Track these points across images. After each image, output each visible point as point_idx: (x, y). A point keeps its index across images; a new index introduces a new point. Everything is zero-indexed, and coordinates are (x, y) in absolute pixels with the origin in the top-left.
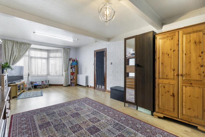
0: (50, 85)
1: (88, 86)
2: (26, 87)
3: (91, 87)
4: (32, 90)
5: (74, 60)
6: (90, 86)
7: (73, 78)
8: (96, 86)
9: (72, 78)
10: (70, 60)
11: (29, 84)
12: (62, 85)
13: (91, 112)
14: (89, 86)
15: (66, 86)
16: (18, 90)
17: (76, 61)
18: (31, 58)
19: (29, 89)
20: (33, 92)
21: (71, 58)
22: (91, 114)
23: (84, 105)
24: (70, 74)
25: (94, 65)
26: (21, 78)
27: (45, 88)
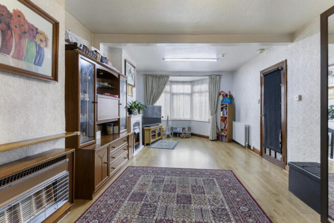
0: (193, 135)
1: (249, 147)
2: (164, 133)
3: (254, 150)
4: (171, 139)
5: (226, 95)
6: (254, 148)
7: (225, 128)
8: (264, 151)
9: (223, 128)
10: (220, 94)
11: (169, 129)
12: (207, 137)
13: (213, 207)
14: (252, 148)
15: (213, 140)
16: (152, 136)
17: (230, 96)
18: (173, 94)
19: (168, 137)
20: (172, 141)
21: (222, 92)
22: (210, 212)
23: (215, 184)
24: (219, 119)
25: (259, 105)
26: (158, 120)
27: (186, 138)
